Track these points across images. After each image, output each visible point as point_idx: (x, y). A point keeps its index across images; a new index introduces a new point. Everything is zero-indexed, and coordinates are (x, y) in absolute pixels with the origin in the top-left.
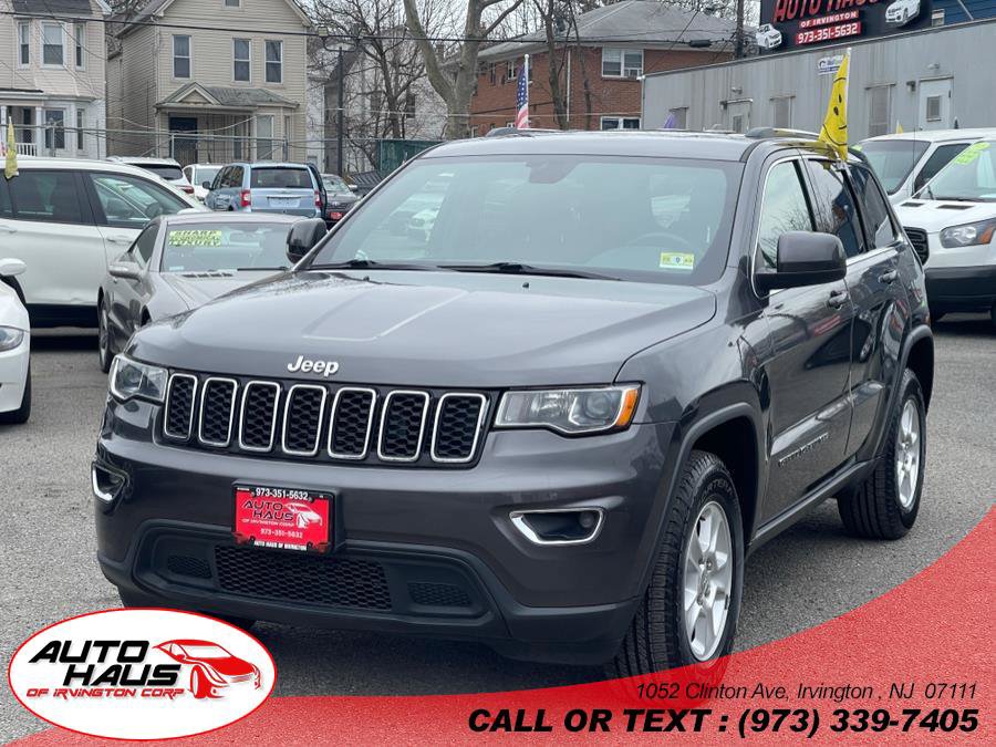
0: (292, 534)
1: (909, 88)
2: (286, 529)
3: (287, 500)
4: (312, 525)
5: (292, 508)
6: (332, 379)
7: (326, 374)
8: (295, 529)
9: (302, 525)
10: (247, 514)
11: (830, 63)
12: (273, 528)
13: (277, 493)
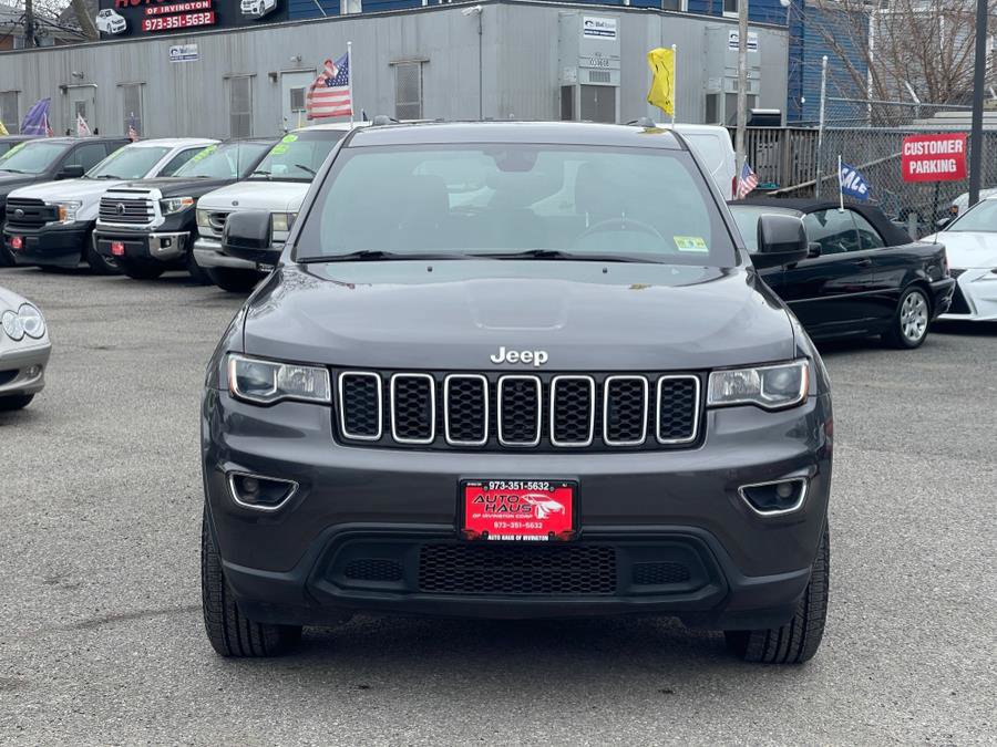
0: (529, 525)
1: (271, 79)
2: (524, 521)
3: (526, 491)
4: (553, 515)
5: (530, 499)
6: (543, 368)
7: (537, 364)
8: (534, 519)
9: (541, 515)
10: (479, 509)
11: (182, 51)
12: (508, 521)
13: (514, 486)
